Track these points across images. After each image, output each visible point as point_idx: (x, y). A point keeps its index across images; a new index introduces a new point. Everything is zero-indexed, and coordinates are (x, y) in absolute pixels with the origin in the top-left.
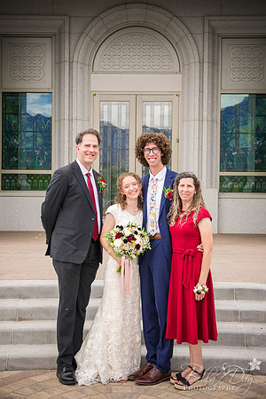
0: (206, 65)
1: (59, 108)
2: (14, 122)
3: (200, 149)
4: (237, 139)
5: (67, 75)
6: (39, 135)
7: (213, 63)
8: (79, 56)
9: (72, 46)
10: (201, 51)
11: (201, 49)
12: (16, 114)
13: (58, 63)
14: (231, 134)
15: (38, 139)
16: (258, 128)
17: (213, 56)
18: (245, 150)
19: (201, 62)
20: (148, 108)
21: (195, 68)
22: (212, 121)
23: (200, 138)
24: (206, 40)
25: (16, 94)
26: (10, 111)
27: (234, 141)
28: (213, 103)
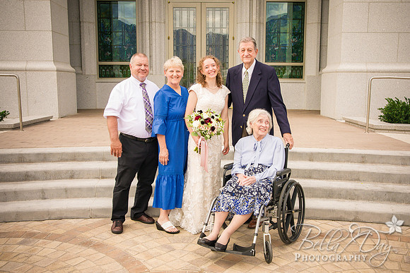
1: (142, 13)
2: (107, 24)
12: (109, 18)
14: (274, 33)
18: (285, 45)
20: (211, 13)
22: (260, 23)
25: (108, 3)
28: (260, 9)
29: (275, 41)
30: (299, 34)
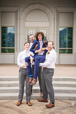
2: (5, 35)
3: (54, 42)
6: (11, 38)
8: (22, 17)
10: (54, 16)
14: (62, 38)
18: (66, 42)
23: (54, 39)
24: (56, 13)
28: (57, 30)
29: (62, 40)
30: (71, 38)
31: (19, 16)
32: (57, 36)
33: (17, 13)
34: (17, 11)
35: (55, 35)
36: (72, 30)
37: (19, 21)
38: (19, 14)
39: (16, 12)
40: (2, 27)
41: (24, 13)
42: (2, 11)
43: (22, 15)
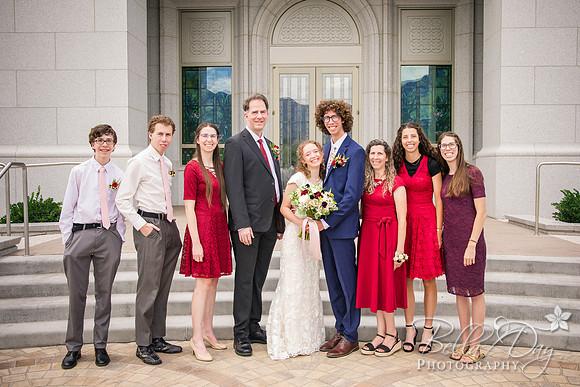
0: (385, 36)
1: (239, 82)
2: (194, 96)
3: (381, 121)
4: (418, 110)
5: (246, 48)
6: (219, 109)
7: (393, 35)
8: (258, 29)
9: (251, 19)
10: (380, 23)
11: (380, 20)
12: (197, 88)
13: (237, 35)
14: (412, 105)
15: (218, 113)
16: (438, 100)
17: (393, 27)
18: (426, 121)
19: (381, 34)
20: (328, 80)
21: (375, 40)
22: (393, 92)
23: (381, 110)
24: (385, 12)
25: (196, 69)
26: (190, 86)
27: (414, 112)
28: (392, 74)
29: (413, 115)
30: (445, 106)
31: (246, 24)
32: (393, 99)
33: (239, 13)
34: (239, 8)
35: (385, 94)
36: (450, 74)
37: (246, 44)
38: (246, 19)
39: (236, 11)
40: (184, 69)
41: (264, 14)
42: (183, 6)
43: (257, 21)
